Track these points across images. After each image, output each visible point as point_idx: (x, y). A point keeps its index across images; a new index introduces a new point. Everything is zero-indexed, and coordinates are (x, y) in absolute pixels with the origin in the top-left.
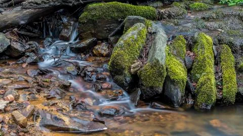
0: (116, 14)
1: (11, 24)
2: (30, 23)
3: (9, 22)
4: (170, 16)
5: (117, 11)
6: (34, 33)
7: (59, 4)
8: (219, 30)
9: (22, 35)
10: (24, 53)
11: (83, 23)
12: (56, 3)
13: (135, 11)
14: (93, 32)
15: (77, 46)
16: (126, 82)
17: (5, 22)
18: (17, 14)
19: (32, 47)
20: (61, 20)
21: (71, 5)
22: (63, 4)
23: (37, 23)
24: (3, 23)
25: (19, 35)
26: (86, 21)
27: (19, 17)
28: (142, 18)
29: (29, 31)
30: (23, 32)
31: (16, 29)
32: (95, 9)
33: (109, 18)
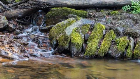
0: (65, 14)
1: (14, 16)
2: (23, 17)
3: (13, 15)
4: (94, 16)
5: (66, 12)
6: (26, 22)
7: (36, 7)
8: (117, 24)
9: (19, 22)
10: (14, 29)
11: (48, 17)
12: (35, 6)
13: (75, 13)
14: (53, 22)
15: (42, 28)
16: (54, 44)
17: (11, 15)
18: (17, 12)
19: (20, 27)
20: (39, 16)
21: (42, 8)
22: (39, 7)
23: (27, 17)
24: (11, 16)
25: (17, 22)
26: (49, 16)
27: (18, 13)
28: (75, 15)
29: (23, 21)
30: (19, 21)
31: (16, 19)
32: (54, 10)
33: (62, 16)
